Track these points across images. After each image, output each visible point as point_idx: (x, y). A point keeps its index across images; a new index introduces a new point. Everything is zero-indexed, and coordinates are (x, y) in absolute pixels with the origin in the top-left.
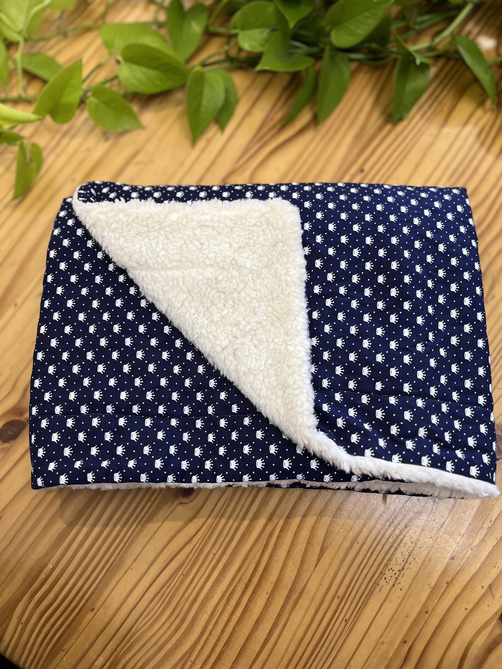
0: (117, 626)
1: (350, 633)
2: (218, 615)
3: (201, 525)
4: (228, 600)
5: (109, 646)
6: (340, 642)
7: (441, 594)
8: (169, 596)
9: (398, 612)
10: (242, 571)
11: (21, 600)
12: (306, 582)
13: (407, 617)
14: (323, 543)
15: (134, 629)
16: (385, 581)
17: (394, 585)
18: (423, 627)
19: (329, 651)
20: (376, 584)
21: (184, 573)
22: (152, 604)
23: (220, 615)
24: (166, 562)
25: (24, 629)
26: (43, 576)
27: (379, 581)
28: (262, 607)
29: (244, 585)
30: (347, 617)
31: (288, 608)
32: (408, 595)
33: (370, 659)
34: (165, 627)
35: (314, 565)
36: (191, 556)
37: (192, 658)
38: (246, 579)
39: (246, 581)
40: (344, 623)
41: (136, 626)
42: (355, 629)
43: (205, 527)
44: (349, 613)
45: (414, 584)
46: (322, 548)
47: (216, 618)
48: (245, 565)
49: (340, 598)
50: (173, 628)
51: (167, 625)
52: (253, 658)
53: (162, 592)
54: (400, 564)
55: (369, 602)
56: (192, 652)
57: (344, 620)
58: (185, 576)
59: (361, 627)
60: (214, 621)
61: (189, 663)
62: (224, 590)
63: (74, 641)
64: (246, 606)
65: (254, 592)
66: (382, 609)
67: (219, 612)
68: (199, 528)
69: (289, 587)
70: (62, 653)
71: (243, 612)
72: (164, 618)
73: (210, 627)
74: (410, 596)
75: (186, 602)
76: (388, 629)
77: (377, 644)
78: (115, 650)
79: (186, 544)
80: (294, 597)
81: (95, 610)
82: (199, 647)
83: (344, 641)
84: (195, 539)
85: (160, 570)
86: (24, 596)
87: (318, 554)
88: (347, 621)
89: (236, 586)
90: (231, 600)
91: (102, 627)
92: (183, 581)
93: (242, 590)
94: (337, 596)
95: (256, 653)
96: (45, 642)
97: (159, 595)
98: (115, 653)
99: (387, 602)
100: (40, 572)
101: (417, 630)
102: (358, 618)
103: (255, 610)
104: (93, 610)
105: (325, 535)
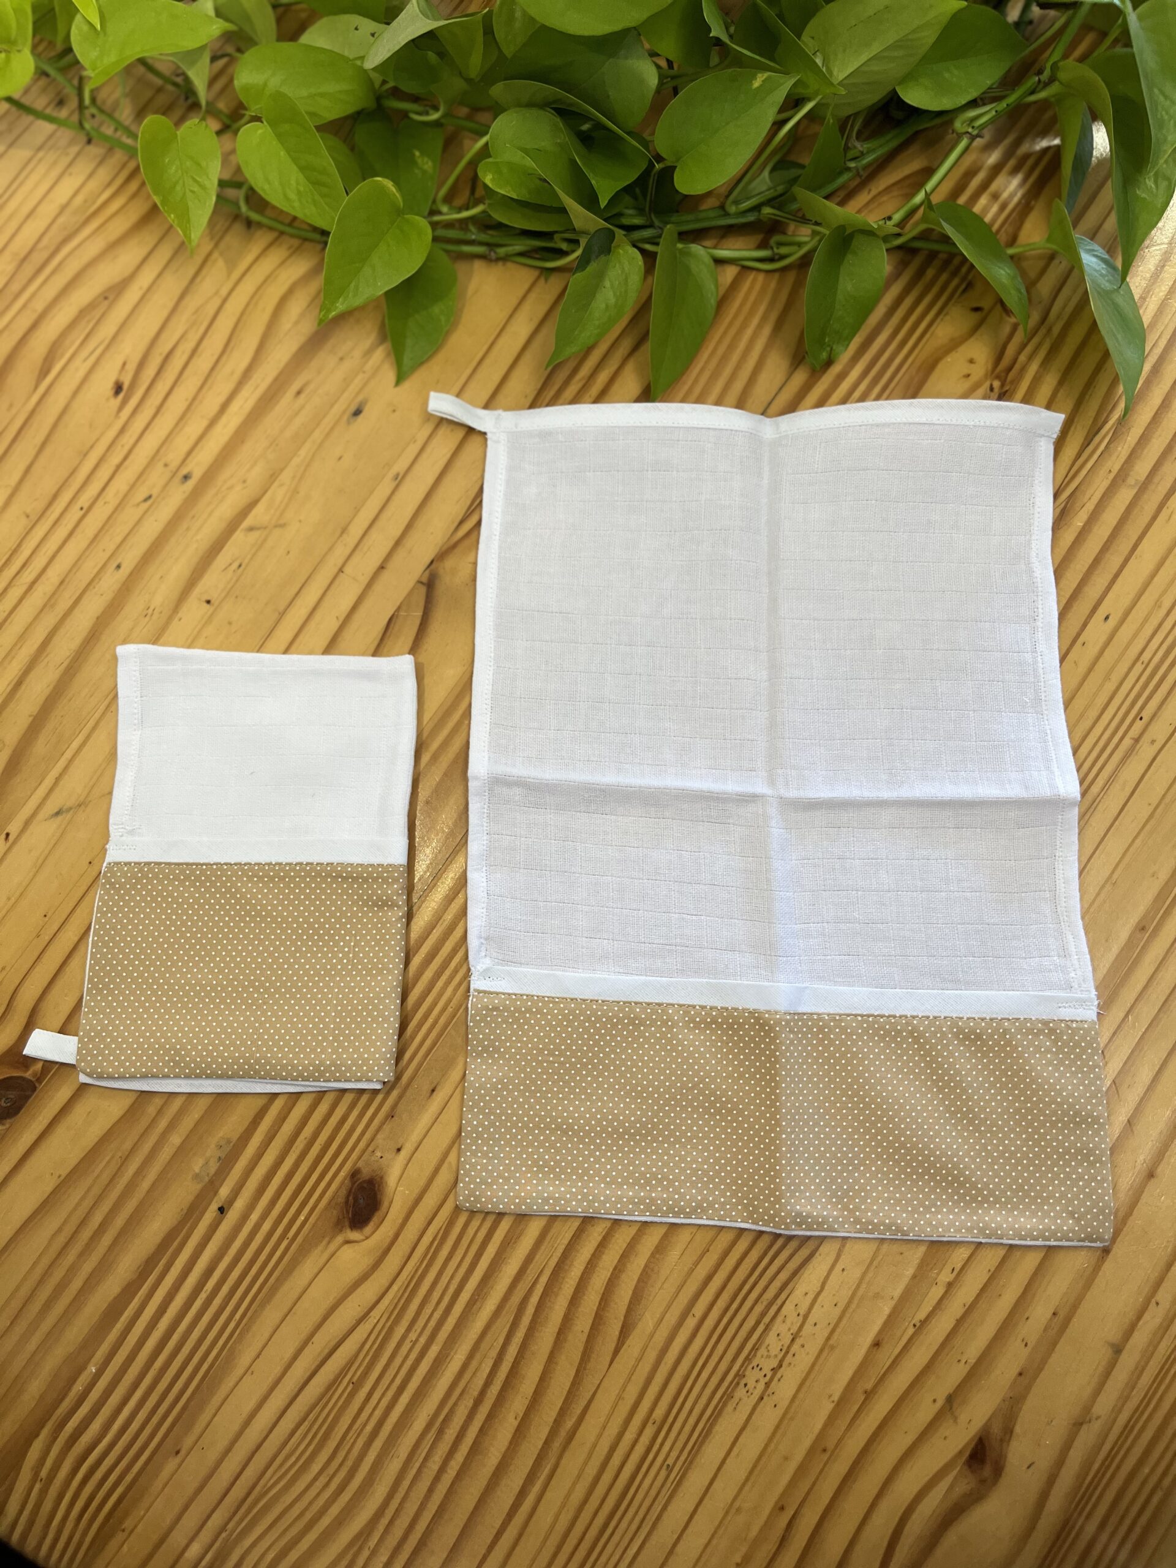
0: (225, 1484)
1: (675, 1491)
2: (421, 1460)
3: (387, 1284)
4: (441, 1432)
5: (210, 1523)
6: (657, 1507)
7: (852, 1415)
8: (326, 1425)
9: (769, 1450)
10: (467, 1376)
11: (37, 1435)
12: (591, 1393)
13: (786, 1458)
14: (626, 1317)
15: (258, 1488)
16: (744, 1391)
17: (762, 1398)
18: (817, 1479)
19: (634, 1527)
20: (728, 1396)
21: (355, 1379)
22: (293, 1440)
23: (426, 1459)
24: (320, 1359)
25: (44, 1492)
26: (78, 1387)
27: (733, 1390)
28: (506, 1443)
29: (472, 1401)
30: (670, 1461)
31: (557, 1444)
32: (788, 1416)
33: (714, 1542)
34: (319, 1484)
35: (608, 1359)
36: (367, 1346)
37: (372, 1543)
38: (475, 1391)
39: (476, 1394)
40: (663, 1473)
41: (262, 1482)
42: (686, 1484)
43: (395, 1288)
44: (674, 1454)
45: (801, 1395)
46: (623, 1327)
47: (417, 1465)
48: (474, 1364)
49: (658, 1423)
50: (333, 1486)
51: (323, 1480)
52: (489, 1541)
53: (312, 1416)
54: (776, 1356)
55: (714, 1431)
56: (369, 1535)
57: (665, 1467)
58: (357, 1385)
59: (697, 1480)
60: (414, 1471)
61: (366, 1553)
62: (432, 1412)
63: (142, 1513)
64: (475, 1443)
65: (491, 1417)
66: (738, 1444)
67: (423, 1455)
68: (383, 1289)
69: (559, 1404)
70: (120, 1536)
71: (468, 1454)
72: (316, 1468)
73: (406, 1483)
74: (792, 1419)
75: (359, 1435)
76: (750, 1484)
77: (727, 1513)
78: (223, 1529)
79: (359, 1322)
80: (569, 1424)
81: (183, 1453)
82: (384, 1521)
83: (665, 1508)
84: (376, 1314)
85: (308, 1374)
86: (42, 1427)
87: (615, 1339)
88: (670, 1469)
89: (455, 1404)
90: (447, 1430)
91: (196, 1484)
92: (352, 1395)
93: (466, 1412)
94: (651, 1421)
95: (494, 1531)
96: (87, 1516)
97: (306, 1423)
98: (224, 1535)
99: (748, 1429)
100: (72, 1380)
101: (804, 1486)
102: (691, 1462)
103: (492, 1449)
104: (178, 1452)
105: (630, 1302)
